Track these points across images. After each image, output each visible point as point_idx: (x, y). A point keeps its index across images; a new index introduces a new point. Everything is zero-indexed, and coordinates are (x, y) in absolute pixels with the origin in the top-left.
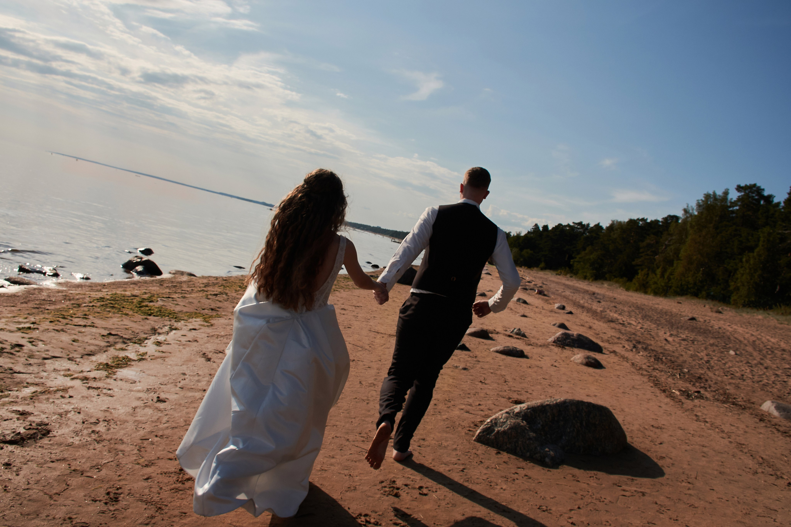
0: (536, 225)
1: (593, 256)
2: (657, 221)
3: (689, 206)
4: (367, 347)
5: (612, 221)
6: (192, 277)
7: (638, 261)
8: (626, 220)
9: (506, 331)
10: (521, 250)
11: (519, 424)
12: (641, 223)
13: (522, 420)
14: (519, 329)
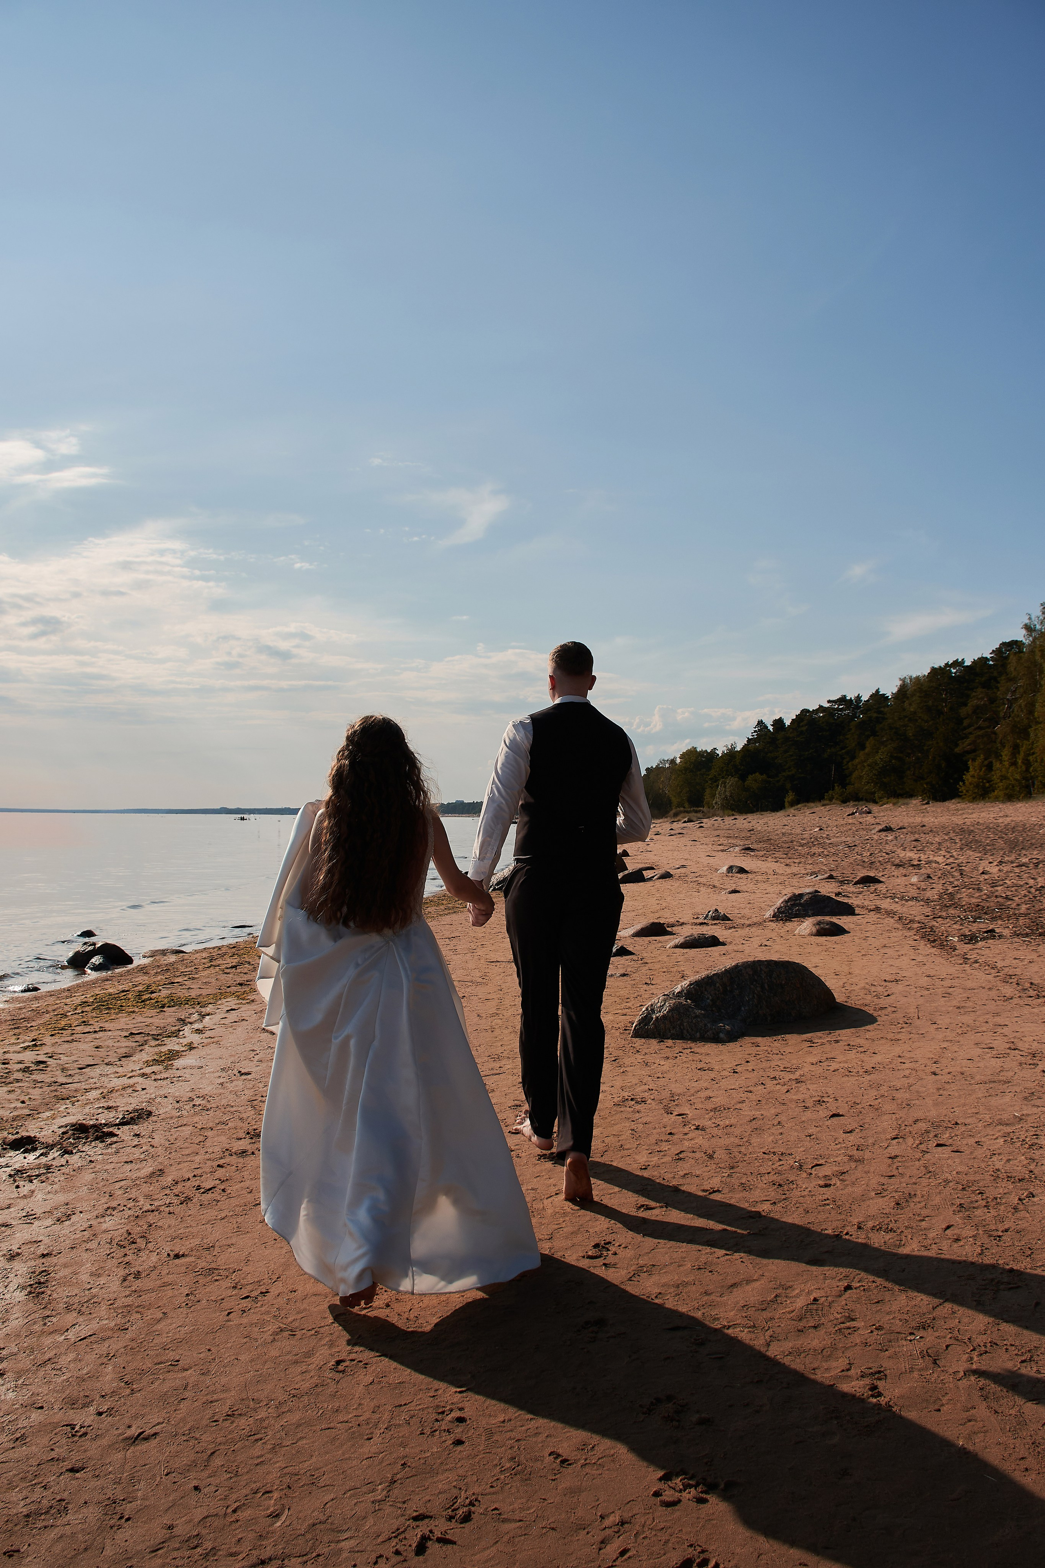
0: (760, 723)
1: (881, 757)
2: (983, 661)
3: (1033, 617)
4: (480, 980)
5: (900, 679)
6: (181, 955)
7: (964, 745)
8: (926, 671)
9: (697, 918)
10: (743, 778)
11: (680, 1003)
12: (954, 671)
13: (686, 999)
14: (716, 910)
